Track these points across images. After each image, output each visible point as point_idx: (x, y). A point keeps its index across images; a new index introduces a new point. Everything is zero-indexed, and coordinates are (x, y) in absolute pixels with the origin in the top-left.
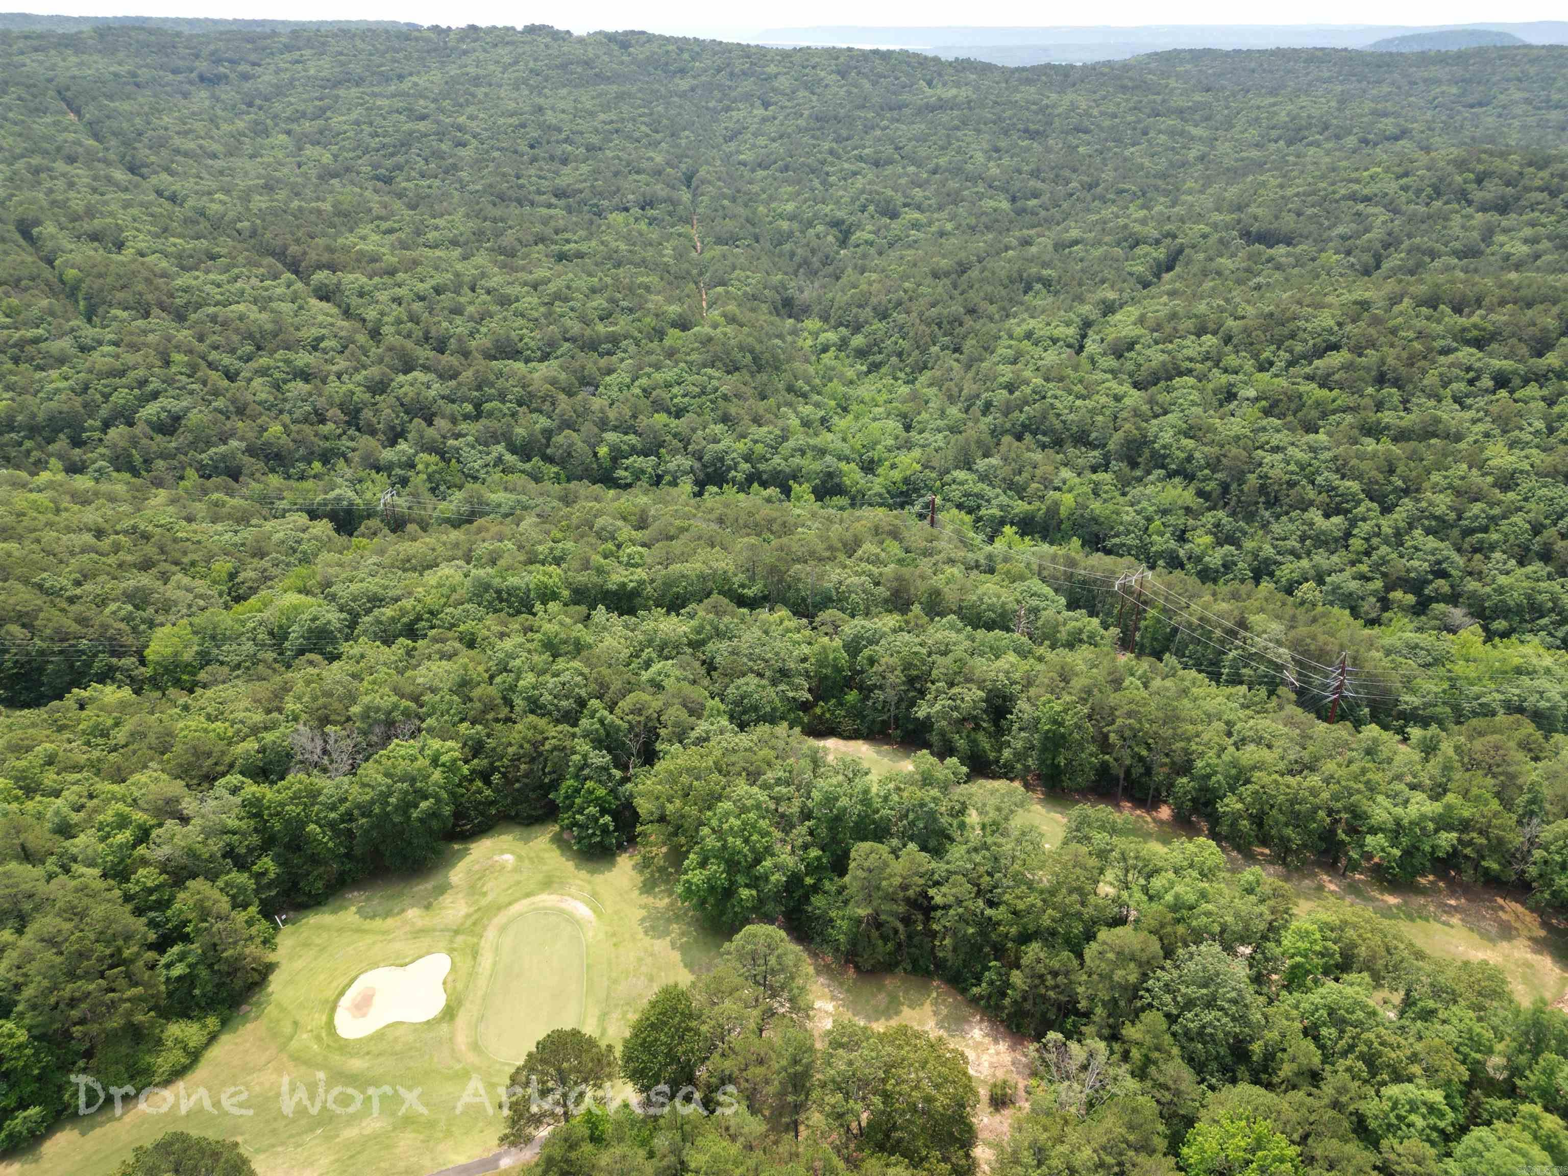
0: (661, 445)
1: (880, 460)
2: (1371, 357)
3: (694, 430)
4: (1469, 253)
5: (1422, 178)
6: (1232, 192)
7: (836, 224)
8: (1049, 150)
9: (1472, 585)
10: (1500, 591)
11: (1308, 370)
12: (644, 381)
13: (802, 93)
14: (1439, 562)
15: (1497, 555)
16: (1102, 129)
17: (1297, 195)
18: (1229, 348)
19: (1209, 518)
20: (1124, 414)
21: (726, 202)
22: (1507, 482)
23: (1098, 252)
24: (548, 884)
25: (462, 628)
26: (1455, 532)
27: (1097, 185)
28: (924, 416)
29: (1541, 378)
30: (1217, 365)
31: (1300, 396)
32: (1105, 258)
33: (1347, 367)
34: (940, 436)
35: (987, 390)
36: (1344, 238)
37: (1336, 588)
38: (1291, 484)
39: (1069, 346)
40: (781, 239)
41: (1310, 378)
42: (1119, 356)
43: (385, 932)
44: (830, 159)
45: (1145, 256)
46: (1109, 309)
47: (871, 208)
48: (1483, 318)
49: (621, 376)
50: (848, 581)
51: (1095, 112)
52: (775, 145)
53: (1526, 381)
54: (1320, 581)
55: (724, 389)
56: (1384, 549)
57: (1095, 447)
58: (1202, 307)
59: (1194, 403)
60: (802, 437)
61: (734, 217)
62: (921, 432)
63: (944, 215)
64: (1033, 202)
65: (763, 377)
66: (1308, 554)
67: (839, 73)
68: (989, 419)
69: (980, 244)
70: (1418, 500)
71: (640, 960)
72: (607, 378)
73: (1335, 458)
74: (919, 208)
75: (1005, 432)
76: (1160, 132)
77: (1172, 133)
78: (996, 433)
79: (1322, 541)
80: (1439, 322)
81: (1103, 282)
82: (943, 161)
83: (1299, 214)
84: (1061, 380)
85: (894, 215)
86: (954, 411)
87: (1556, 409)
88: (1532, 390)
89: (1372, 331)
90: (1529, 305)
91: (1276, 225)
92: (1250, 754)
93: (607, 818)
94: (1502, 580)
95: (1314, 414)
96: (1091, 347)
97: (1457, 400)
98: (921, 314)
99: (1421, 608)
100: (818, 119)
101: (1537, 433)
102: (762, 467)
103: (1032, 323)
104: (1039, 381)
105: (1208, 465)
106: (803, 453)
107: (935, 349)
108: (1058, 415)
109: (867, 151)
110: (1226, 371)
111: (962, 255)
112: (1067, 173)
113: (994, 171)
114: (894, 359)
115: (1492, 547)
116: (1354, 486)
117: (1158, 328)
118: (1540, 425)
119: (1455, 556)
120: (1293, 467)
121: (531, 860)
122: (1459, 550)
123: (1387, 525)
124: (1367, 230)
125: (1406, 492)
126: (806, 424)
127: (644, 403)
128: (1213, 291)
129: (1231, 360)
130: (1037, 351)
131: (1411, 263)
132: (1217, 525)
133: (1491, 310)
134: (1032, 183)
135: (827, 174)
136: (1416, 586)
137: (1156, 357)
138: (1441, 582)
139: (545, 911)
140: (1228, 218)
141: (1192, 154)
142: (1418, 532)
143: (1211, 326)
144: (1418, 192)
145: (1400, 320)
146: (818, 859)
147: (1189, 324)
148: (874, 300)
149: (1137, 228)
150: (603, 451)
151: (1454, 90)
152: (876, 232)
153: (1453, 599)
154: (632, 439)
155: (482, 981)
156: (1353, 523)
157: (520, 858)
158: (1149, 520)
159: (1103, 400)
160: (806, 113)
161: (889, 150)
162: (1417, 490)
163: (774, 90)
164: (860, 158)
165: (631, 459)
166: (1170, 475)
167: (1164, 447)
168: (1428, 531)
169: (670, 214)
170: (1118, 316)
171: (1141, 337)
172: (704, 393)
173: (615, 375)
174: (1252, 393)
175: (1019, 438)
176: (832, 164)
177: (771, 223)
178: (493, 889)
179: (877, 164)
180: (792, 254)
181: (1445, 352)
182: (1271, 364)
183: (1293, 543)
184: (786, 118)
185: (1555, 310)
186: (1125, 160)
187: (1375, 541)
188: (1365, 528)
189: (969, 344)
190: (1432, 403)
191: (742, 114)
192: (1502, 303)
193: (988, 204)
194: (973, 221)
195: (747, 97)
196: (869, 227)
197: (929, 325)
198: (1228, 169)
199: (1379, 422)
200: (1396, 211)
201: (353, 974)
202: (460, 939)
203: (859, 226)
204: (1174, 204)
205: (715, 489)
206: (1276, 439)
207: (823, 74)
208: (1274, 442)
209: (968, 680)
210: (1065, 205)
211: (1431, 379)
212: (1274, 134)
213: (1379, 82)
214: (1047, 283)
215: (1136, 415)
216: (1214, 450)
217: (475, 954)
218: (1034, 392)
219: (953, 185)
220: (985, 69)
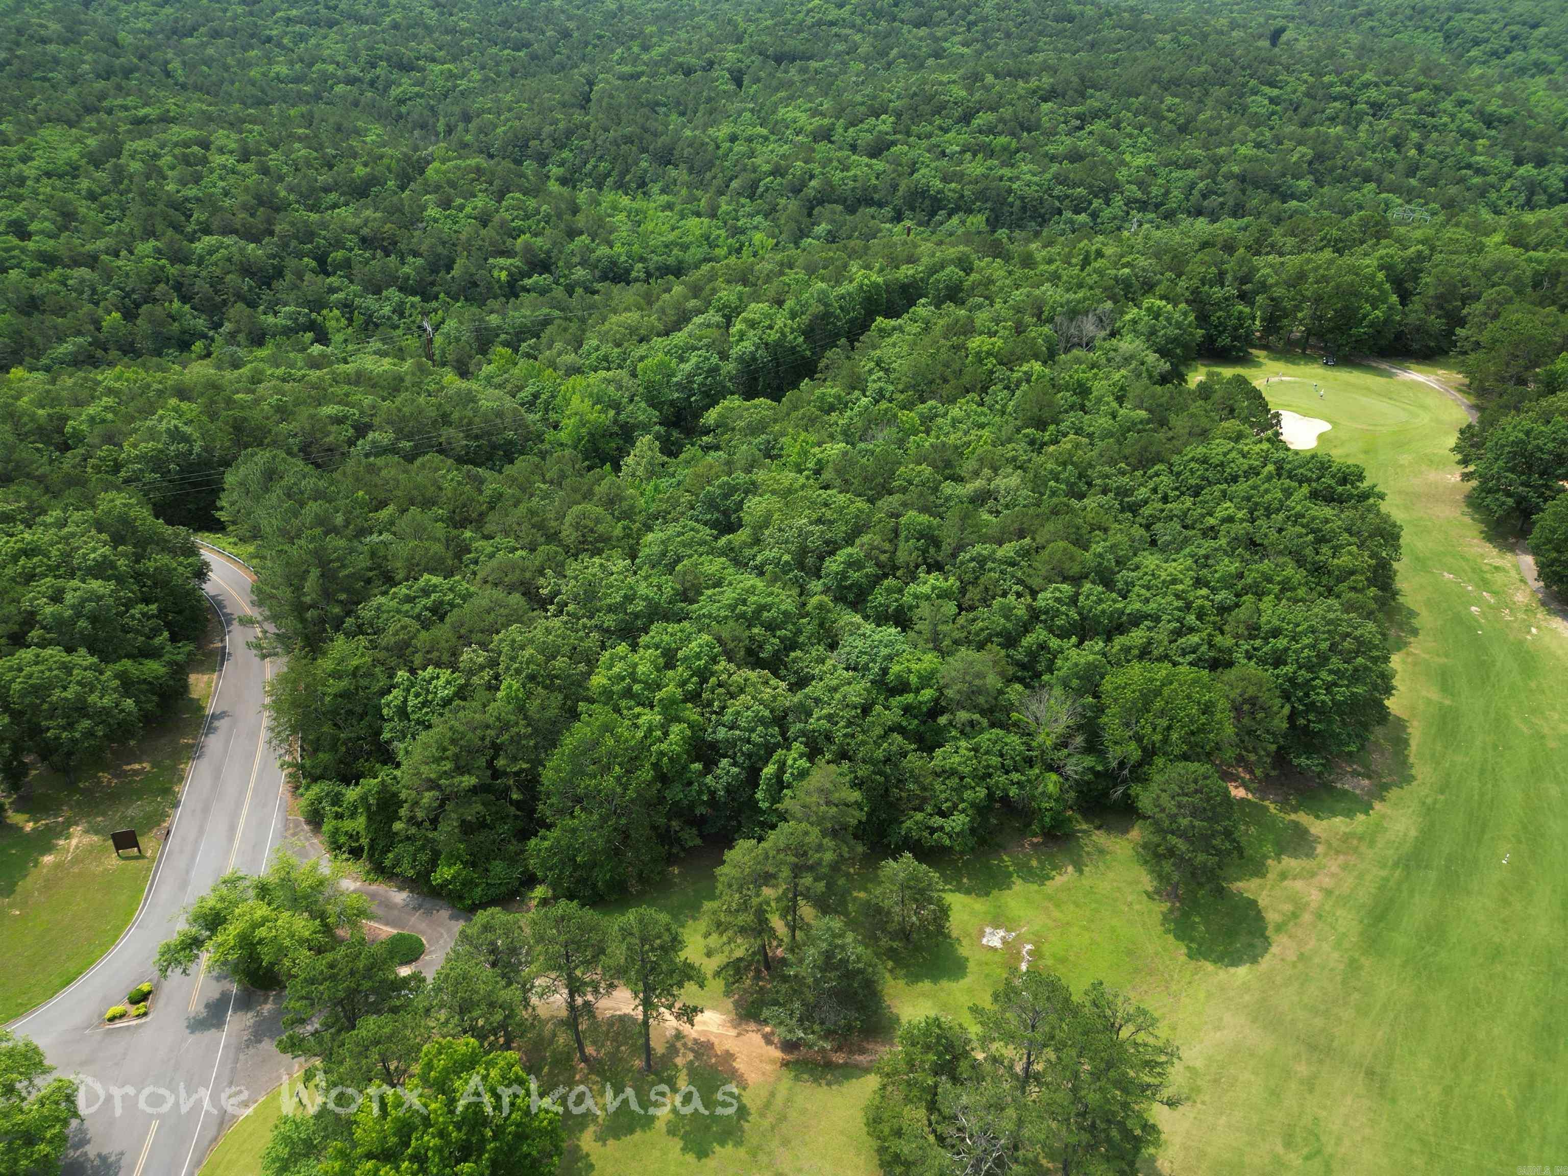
41: (980, 133)
70: (1121, 192)
83: (795, 38)
85: (419, 69)
91: (787, 47)
105: (977, 199)
108: (839, 186)
116: (1080, 191)
117: (836, 116)
120: (1034, 188)
124: (857, 45)
129: (918, 129)
137: (860, 136)
166: (953, 212)
167: (938, 192)
171: (833, 124)
174: (956, 148)
206: (1007, 172)
208: (1007, 175)
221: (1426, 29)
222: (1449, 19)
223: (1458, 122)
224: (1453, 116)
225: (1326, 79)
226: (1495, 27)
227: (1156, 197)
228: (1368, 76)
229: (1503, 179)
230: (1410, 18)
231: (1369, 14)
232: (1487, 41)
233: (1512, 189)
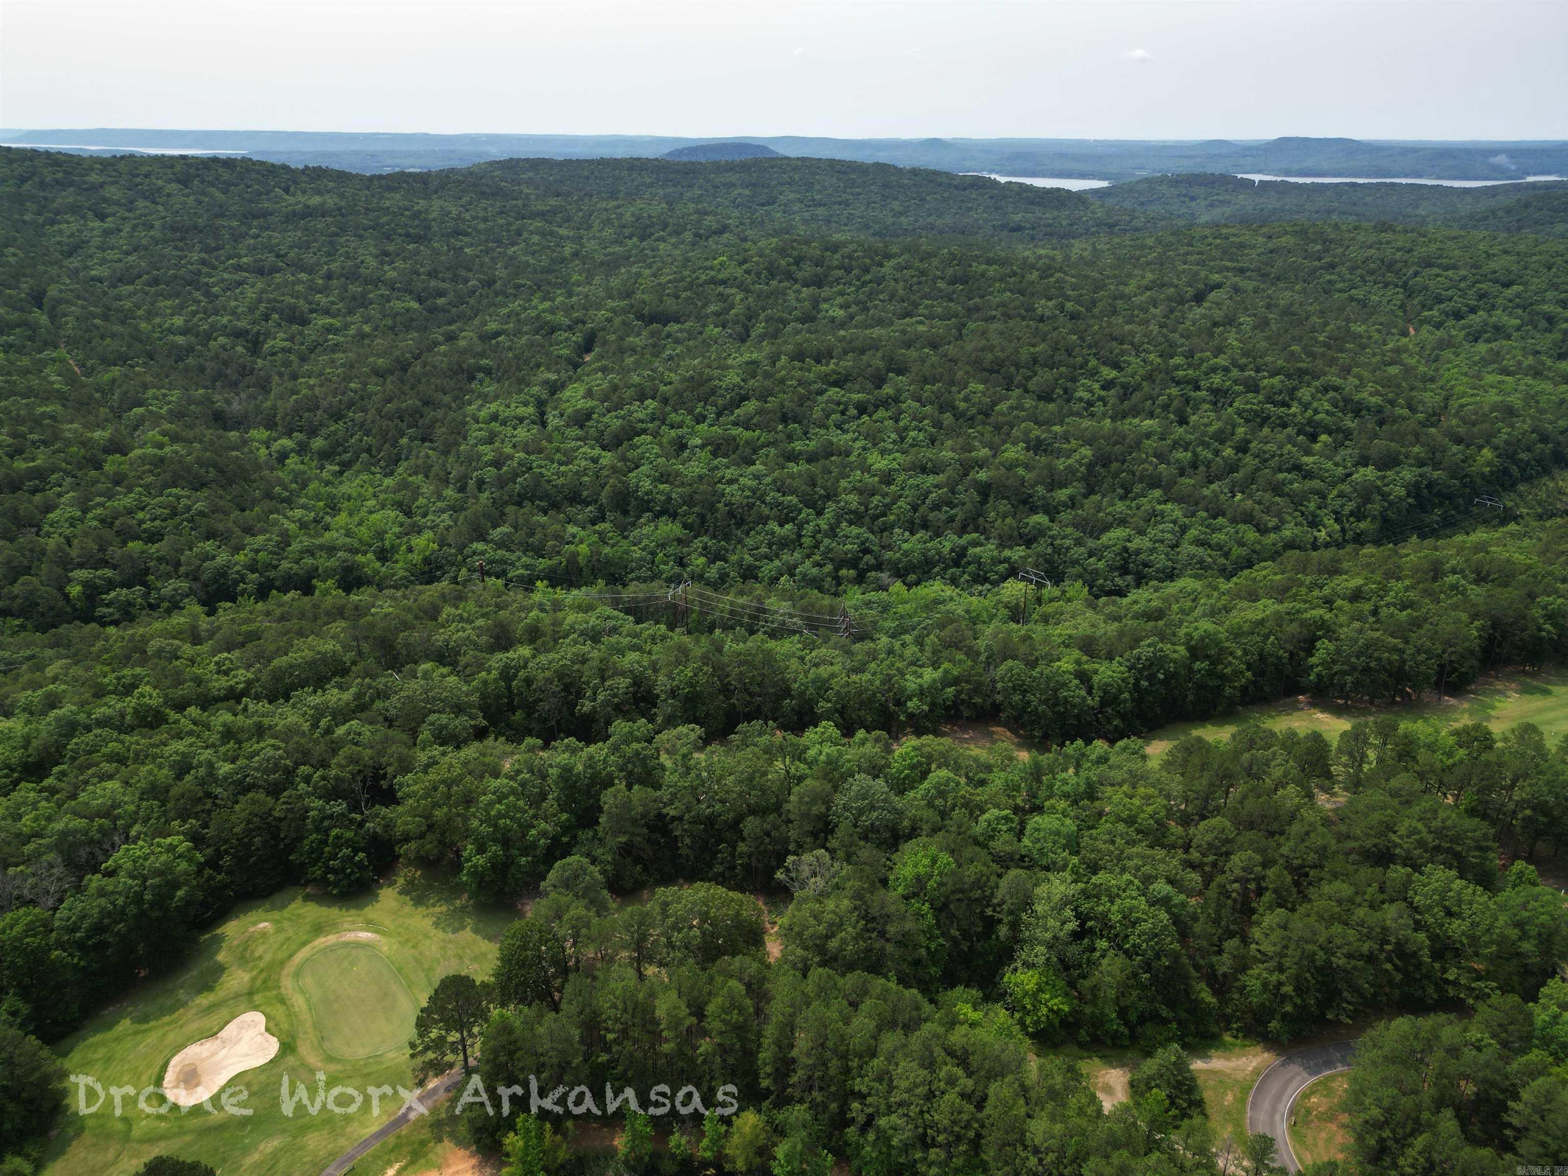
0: (147, 571)
1: (393, 547)
2: (772, 403)
3: (182, 552)
4: (807, 319)
5: (757, 263)
6: (614, 282)
7: (239, 334)
8: (436, 252)
9: (888, 555)
10: (906, 554)
11: (732, 418)
12: (99, 511)
13: (141, 203)
14: (863, 543)
15: (897, 530)
16: (479, 232)
17: (670, 282)
18: (668, 409)
19: (698, 543)
20: (605, 472)
21: (97, 321)
22: (887, 478)
23: (524, 340)
24: (318, 929)
25: (104, 750)
26: (867, 520)
27: (494, 282)
28: (421, 501)
29: (884, 403)
30: (663, 423)
31: (734, 439)
32: (531, 345)
33: (760, 412)
34: (445, 516)
35: (476, 469)
36: (717, 314)
37: (804, 575)
38: (751, 506)
39: (534, 423)
40: (180, 354)
41: (735, 424)
42: (581, 427)
43: (171, 1023)
44: (205, 270)
45: (567, 339)
46: (554, 388)
47: (276, 316)
48: (837, 364)
49: (65, 510)
50: (455, 637)
51: (467, 216)
52: (131, 258)
53: (877, 407)
54: (792, 575)
55: (199, 505)
56: (826, 541)
57: (588, 504)
58: (635, 379)
59: (658, 456)
60: (305, 538)
61: (114, 336)
62: (425, 515)
63: (357, 317)
64: (441, 301)
65: (236, 489)
66: (777, 556)
67: (179, 182)
68: (487, 494)
69: (409, 341)
70: (838, 502)
71: (443, 948)
72: (51, 516)
73: (774, 481)
74: (327, 312)
75: (506, 503)
76: (532, 233)
77: (543, 234)
78: (499, 505)
79: (785, 544)
80: (809, 371)
81: (538, 366)
82: (334, 266)
83: (677, 297)
84: (540, 451)
85: (304, 322)
86: (449, 492)
87: (901, 424)
88: (881, 413)
89: (767, 383)
90: (863, 352)
91: (661, 308)
92: (824, 671)
93: (361, 855)
94: (905, 546)
95: (748, 451)
96: (553, 420)
97: (839, 427)
98: (379, 412)
99: (860, 579)
100: (173, 229)
101: (894, 442)
102: (272, 574)
103: (493, 407)
104: (521, 455)
105: (685, 503)
106: (313, 554)
107: (404, 441)
108: (549, 481)
109: (245, 260)
110: (672, 427)
111: (397, 353)
112: (464, 273)
113: (392, 274)
114: (364, 456)
115: (892, 527)
116: (793, 499)
117: (605, 398)
118: (894, 436)
119: (872, 537)
120: (747, 493)
121: (289, 919)
122: (872, 532)
123: (823, 524)
124: (732, 307)
125: (828, 497)
126: (303, 525)
127: (108, 534)
128: (638, 364)
129: (674, 417)
130: (509, 431)
131: (771, 330)
132: (705, 548)
133: (840, 359)
134: (433, 283)
135: (207, 284)
136: (853, 563)
137: (613, 422)
138: (868, 557)
139: (331, 949)
140: (623, 303)
141: (567, 251)
142: (844, 524)
143: (650, 393)
144: (758, 274)
145: (783, 372)
146: (568, 820)
147: (630, 392)
148: (324, 404)
149: (549, 317)
150: (75, 590)
151: (747, 192)
152: (291, 339)
153: (879, 567)
154: (108, 573)
155: (306, 1016)
156: (801, 527)
157: (275, 922)
158: (653, 554)
159: (584, 463)
160: (157, 224)
161: (271, 258)
162: (835, 495)
163: (105, 200)
164: (239, 268)
165: (113, 594)
166: (658, 515)
167: (647, 493)
168: (851, 523)
169: (30, 338)
170: (567, 393)
171: (593, 408)
172: (174, 514)
173: (58, 511)
174: (698, 441)
175: (520, 504)
176: (210, 276)
177: (160, 339)
178: (265, 952)
179: (261, 272)
180: (202, 370)
181: (821, 392)
182: (705, 418)
183: (764, 550)
184: (134, 228)
185: (879, 354)
186: (511, 258)
187: (819, 536)
188: (809, 528)
189: (440, 431)
190: (823, 431)
191: (74, 227)
192: (846, 353)
193: (398, 305)
194: (390, 322)
195: (74, 209)
196: (281, 335)
197: (391, 419)
198: (602, 263)
199: (793, 449)
200: (747, 291)
201: (161, 1062)
202: (258, 998)
203: (268, 335)
204: (570, 295)
205: (229, 604)
206: (729, 473)
207: (160, 183)
208: (728, 476)
209: (615, 674)
210: (472, 301)
211: (817, 413)
212: (627, 231)
213: (691, 186)
214: (488, 372)
215: (615, 472)
216: (687, 490)
217: (282, 1001)
218: (519, 464)
219: (355, 289)
220: (341, 177)
221: (1386, 285)
222: (1416, 274)
223: (1310, 412)
224: (1306, 406)
225: (1178, 360)
226: (1462, 285)
227: (877, 507)
228: (1222, 361)
229: (1333, 485)
230: (1372, 272)
231: (1333, 266)
232: (1450, 300)
233: (1341, 495)
